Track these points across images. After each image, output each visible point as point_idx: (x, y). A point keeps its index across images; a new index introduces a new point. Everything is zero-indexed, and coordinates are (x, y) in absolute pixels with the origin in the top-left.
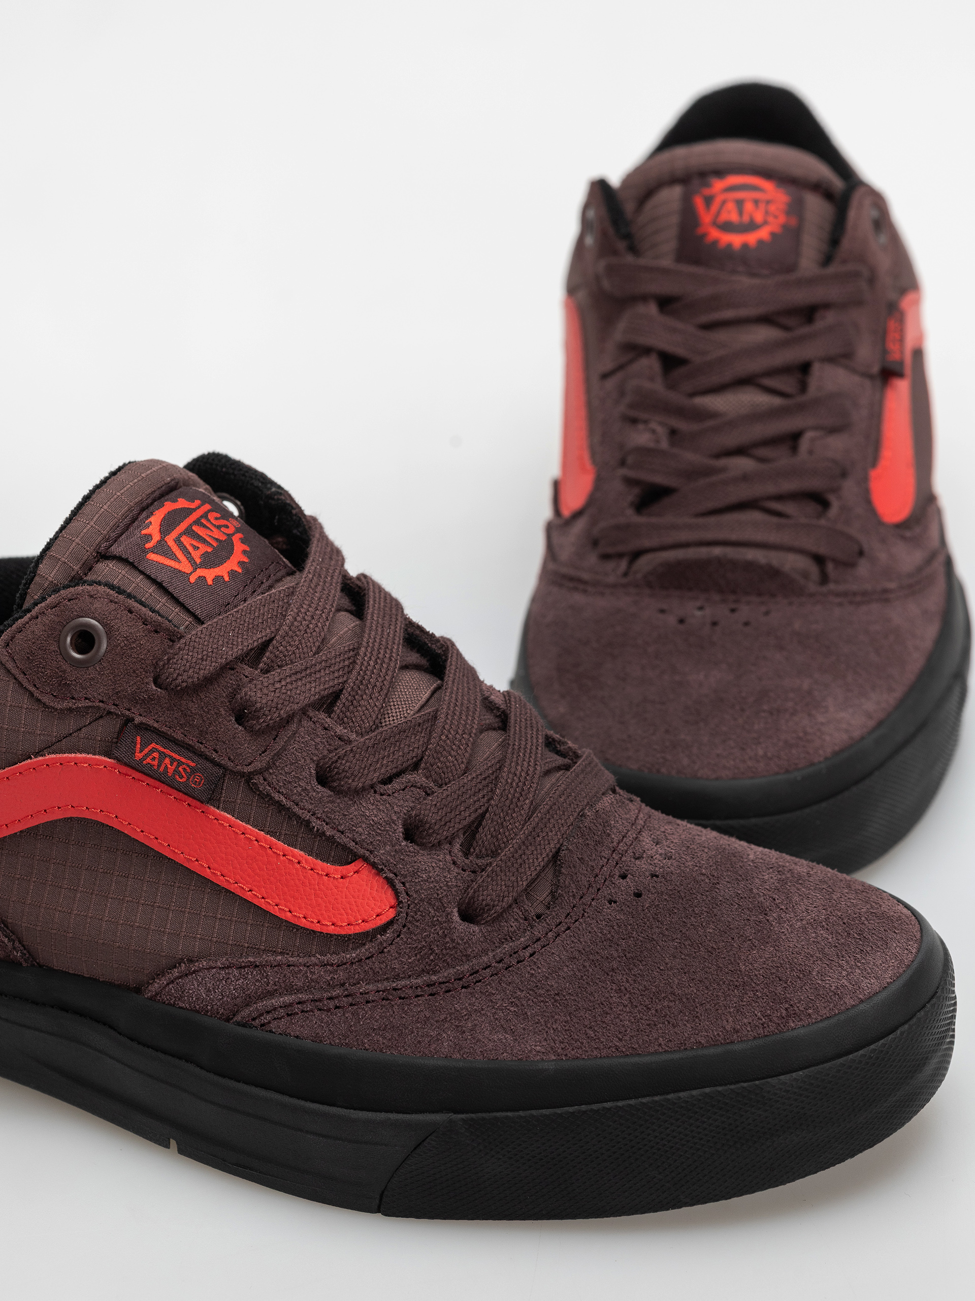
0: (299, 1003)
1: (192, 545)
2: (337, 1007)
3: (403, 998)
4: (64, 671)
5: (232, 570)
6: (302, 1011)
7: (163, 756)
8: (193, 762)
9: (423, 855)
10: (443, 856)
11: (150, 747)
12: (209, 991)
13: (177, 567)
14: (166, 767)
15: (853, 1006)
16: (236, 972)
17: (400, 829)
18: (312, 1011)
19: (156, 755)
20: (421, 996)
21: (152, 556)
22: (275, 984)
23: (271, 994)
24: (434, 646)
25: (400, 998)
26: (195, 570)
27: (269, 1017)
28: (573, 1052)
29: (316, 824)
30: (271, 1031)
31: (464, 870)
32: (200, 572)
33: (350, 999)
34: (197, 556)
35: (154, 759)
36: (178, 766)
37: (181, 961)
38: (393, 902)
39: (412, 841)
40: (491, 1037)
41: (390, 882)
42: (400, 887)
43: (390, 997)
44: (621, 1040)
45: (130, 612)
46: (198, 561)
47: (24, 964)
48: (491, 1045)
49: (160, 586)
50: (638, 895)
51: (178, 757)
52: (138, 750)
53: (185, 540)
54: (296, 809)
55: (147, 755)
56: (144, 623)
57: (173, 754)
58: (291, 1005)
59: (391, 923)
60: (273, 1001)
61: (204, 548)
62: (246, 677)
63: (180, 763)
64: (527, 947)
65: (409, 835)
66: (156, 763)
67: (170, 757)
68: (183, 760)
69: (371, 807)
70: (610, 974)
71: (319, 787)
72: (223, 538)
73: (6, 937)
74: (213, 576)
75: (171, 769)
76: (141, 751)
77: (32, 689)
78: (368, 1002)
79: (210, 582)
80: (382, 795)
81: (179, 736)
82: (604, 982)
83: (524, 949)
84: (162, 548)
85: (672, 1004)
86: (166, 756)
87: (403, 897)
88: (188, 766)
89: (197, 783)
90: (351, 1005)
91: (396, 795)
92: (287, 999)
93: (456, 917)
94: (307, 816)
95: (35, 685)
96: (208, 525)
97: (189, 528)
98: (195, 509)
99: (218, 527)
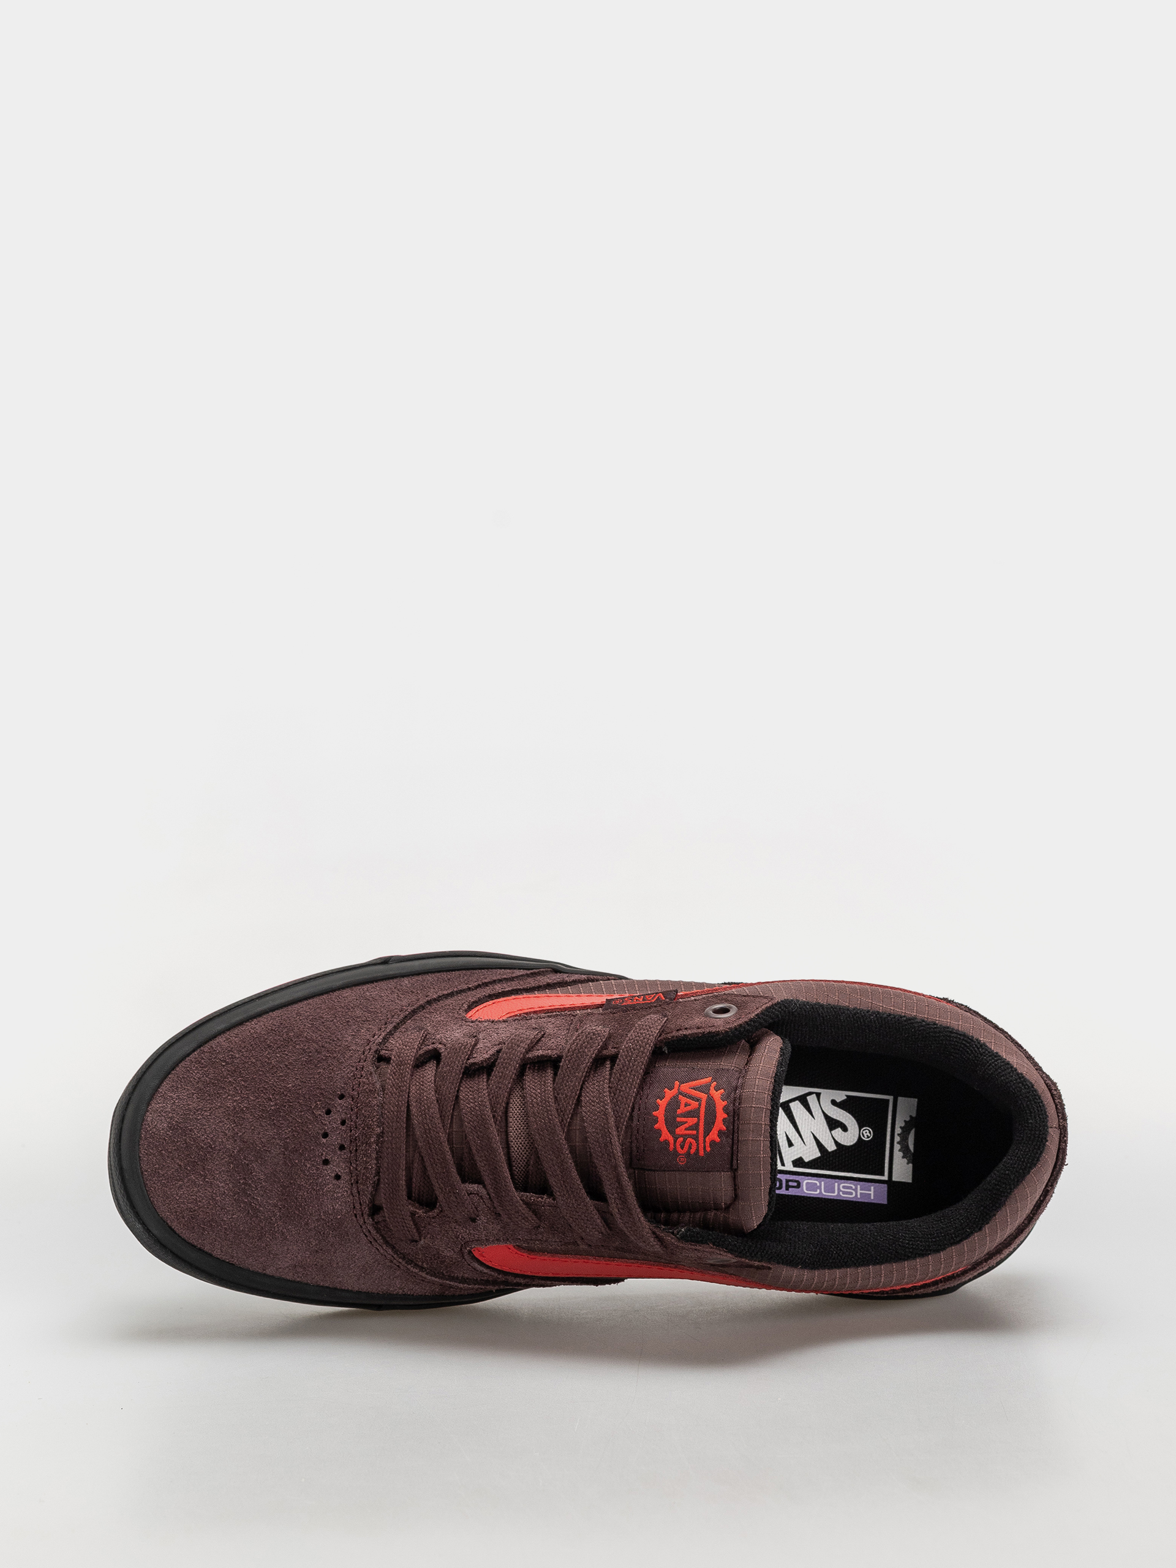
1: (690, 1106)
13: (690, 1084)
21: (709, 1081)
26: (679, 1089)
53: (695, 1106)
96: (690, 1132)
97: (698, 1117)
98: (705, 1137)
99: (685, 1137)
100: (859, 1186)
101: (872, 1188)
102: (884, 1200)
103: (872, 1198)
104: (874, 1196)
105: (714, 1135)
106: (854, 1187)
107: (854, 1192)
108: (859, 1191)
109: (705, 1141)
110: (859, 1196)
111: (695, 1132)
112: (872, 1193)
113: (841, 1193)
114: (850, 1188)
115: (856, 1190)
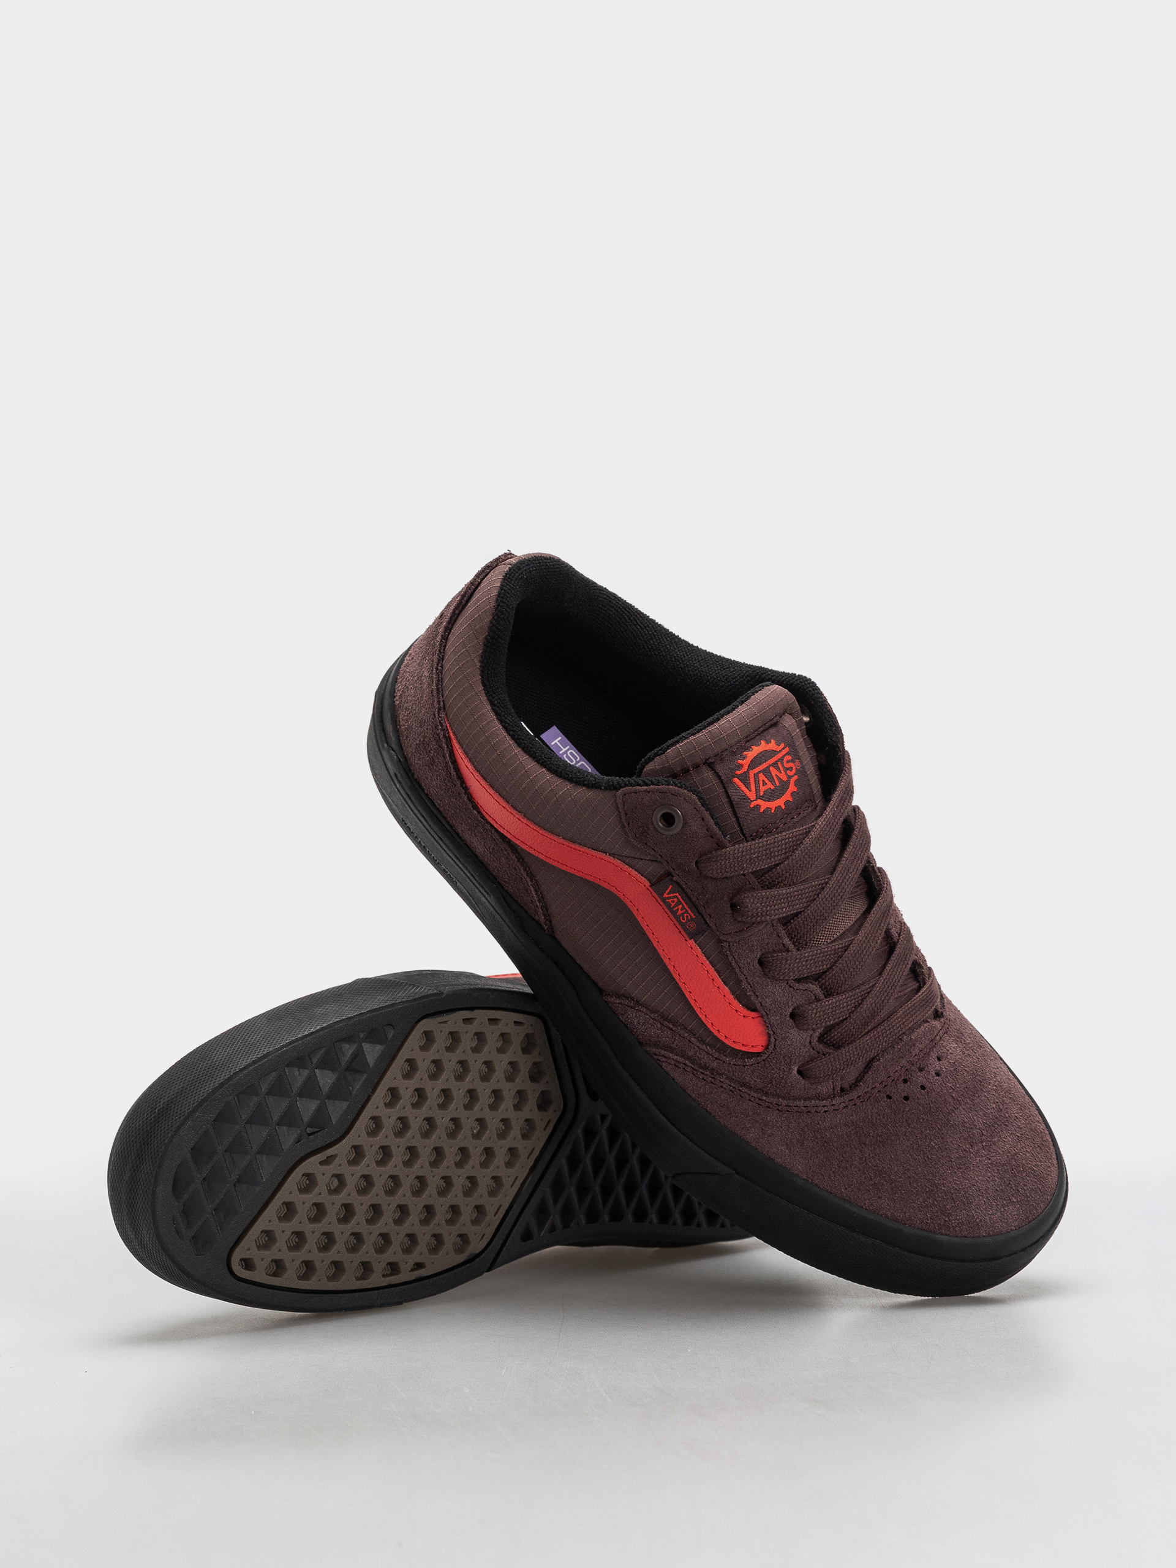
0: (684, 1064)
1: (763, 781)
2: (703, 1079)
3: (742, 1097)
4: (649, 829)
5: (780, 806)
6: (684, 1069)
7: (679, 903)
8: (694, 915)
9: (795, 1031)
10: (805, 1036)
11: (675, 895)
12: (639, 1024)
13: (747, 794)
14: (678, 909)
15: (984, 1236)
16: (659, 1026)
17: (790, 1010)
18: (689, 1072)
19: (676, 900)
20: (752, 1101)
21: (736, 780)
22: (677, 1045)
23: (672, 1050)
24: (875, 883)
25: (740, 1095)
26: (756, 800)
27: (664, 1059)
28: (817, 1181)
29: (744, 985)
30: (661, 1066)
31: (813, 1049)
32: (760, 802)
33: (713, 1080)
34: (763, 789)
35: (673, 902)
36: (684, 913)
37: (633, 999)
38: (764, 1044)
39: (793, 1020)
40: (777, 1146)
41: (769, 1036)
42: (773, 1040)
43: (735, 1093)
44: (846, 1189)
45: (703, 819)
46: (762, 793)
47: (546, 932)
48: (775, 1149)
49: (731, 802)
50: (906, 1098)
51: (687, 909)
52: (667, 892)
53: (762, 777)
54: (737, 971)
55: (670, 898)
56: (707, 830)
57: (685, 905)
58: (679, 1062)
59: (758, 1054)
60: (671, 1055)
61: (770, 786)
62: (750, 884)
63: (687, 912)
64: (825, 1106)
65: (793, 1016)
66: (673, 904)
67: (683, 906)
68: (689, 911)
69: (780, 991)
70: (863, 1145)
71: (758, 965)
72: (785, 779)
73: (544, 915)
74: (766, 806)
75: (680, 912)
76: (668, 894)
77: (626, 824)
78: (722, 1087)
79: (762, 810)
80: (791, 987)
81: (694, 899)
82: (856, 1149)
83: (823, 1106)
84: (744, 778)
85: (885, 1183)
86: (681, 903)
87: (771, 1048)
88: (690, 915)
89: (692, 926)
90: (712, 1082)
91: (798, 991)
92: (679, 1058)
93: (795, 1072)
94: (742, 978)
95: (629, 824)
96: (780, 767)
97: (768, 768)
98: (778, 752)
99: (786, 769)
100: (561, 752)
101: (553, 744)
102: (554, 729)
103: (560, 738)
104: (558, 737)
105: (772, 745)
106: (565, 756)
107: (568, 753)
108: (564, 750)
109: (780, 751)
110: (568, 747)
111: (779, 763)
112: (556, 741)
113: (578, 760)
114: (567, 756)
115: (566, 752)
